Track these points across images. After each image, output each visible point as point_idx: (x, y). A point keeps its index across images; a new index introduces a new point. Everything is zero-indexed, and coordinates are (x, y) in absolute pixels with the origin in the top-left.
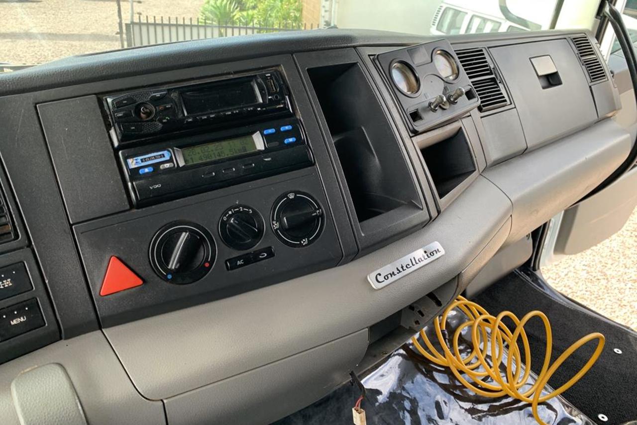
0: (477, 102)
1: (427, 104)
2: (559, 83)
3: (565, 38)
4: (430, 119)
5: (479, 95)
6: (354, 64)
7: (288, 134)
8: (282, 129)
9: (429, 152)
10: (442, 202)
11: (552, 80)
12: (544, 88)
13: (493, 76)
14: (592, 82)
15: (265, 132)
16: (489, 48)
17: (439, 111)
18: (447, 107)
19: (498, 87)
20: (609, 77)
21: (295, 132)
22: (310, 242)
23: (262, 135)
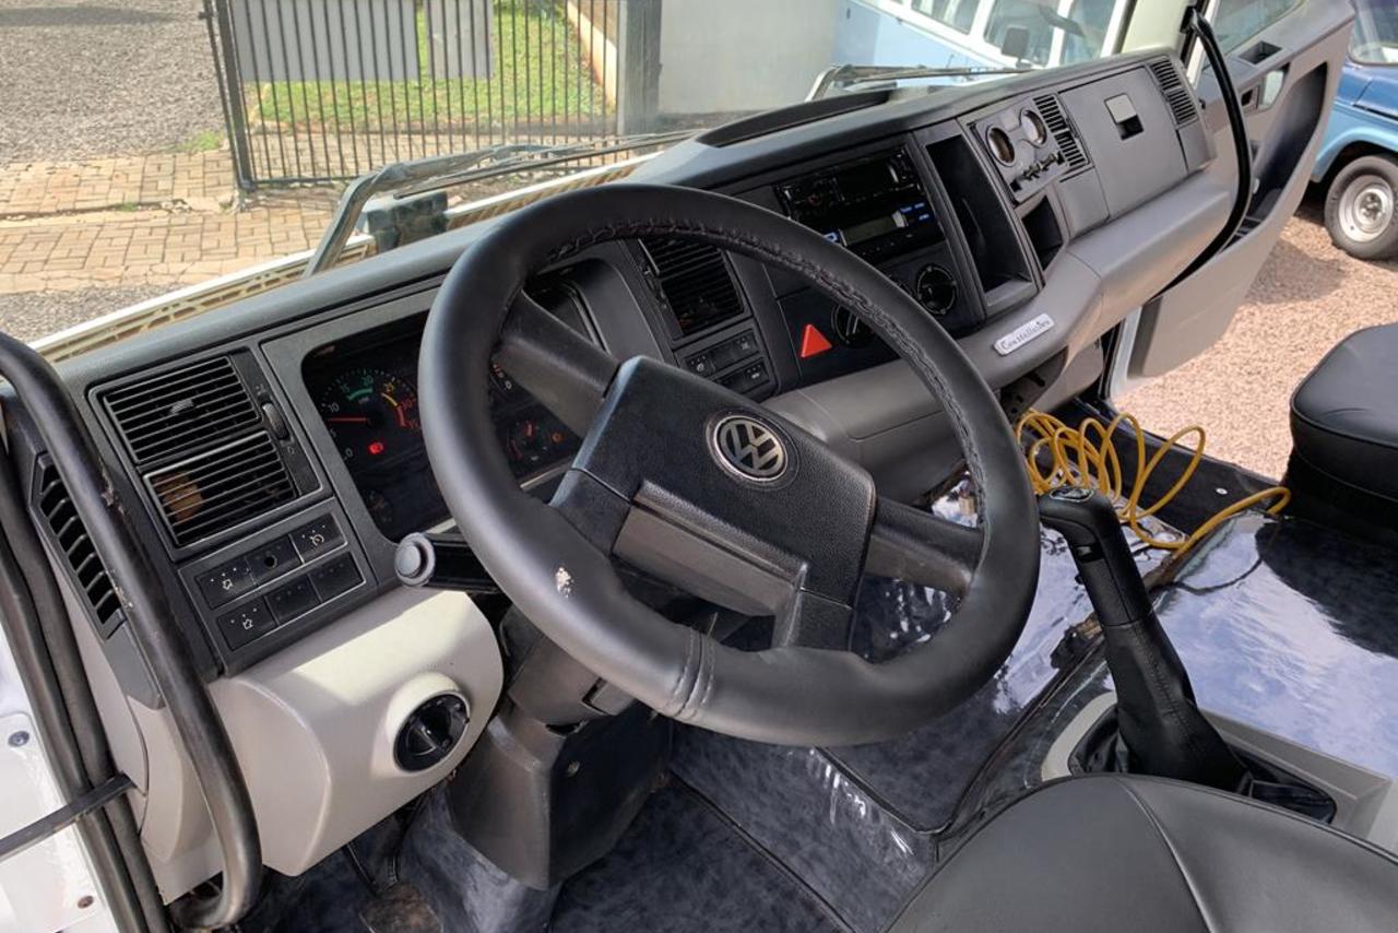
0: (1066, 166)
1: (1022, 172)
2: (1139, 129)
3: (1143, 67)
4: (1028, 188)
5: (1067, 155)
6: (960, 136)
7: (922, 211)
8: (917, 206)
9: (1028, 220)
10: (1044, 273)
11: (1131, 127)
12: (1124, 137)
13: (1067, 129)
14: (1179, 123)
15: (904, 210)
16: (1060, 93)
17: (1034, 179)
18: (1040, 174)
19: (1074, 142)
20: (1200, 116)
21: (927, 209)
22: (948, 312)
23: (902, 213)
